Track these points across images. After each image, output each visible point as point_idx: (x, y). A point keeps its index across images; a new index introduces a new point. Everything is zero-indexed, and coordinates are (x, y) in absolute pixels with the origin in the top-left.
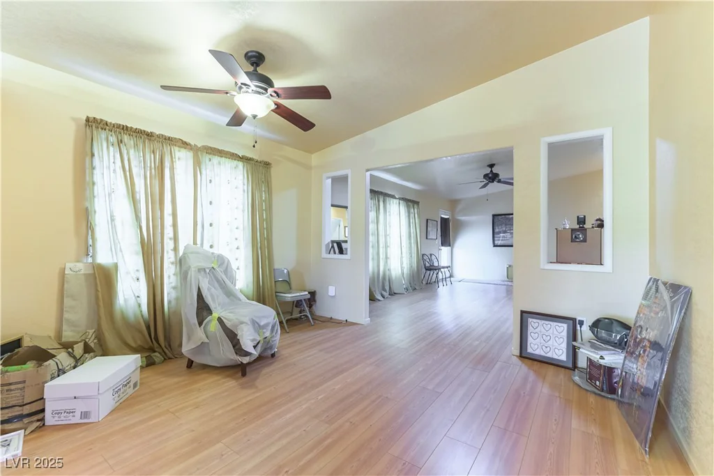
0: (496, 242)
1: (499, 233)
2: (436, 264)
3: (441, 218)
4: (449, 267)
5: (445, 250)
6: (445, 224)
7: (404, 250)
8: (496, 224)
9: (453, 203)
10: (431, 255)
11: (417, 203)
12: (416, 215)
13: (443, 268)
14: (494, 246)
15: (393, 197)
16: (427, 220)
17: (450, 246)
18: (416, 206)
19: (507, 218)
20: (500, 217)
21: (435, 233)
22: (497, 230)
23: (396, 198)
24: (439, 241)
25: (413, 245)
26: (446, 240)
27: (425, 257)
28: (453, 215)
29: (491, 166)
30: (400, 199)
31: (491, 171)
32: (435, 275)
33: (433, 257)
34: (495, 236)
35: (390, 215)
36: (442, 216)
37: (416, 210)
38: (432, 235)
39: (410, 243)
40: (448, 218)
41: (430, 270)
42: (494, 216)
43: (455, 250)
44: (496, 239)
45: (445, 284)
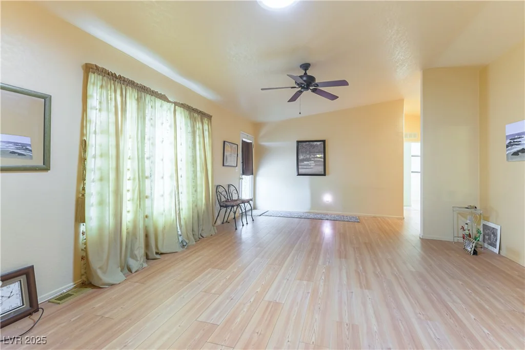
0: (300, 171)
1: (303, 160)
2: (235, 197)
3: (243, 141)
4: (251, 200)
5: (247, 179)
6: (247, 148)
7: (183, 182)
8: (300, 151)
9: (257, 127)
10: (229, 186)
11: (209, 117)
12: (206, 133)
13: (244, 202)
14: (299, 175)
15: (163, 98)
16: (224, 142)
17: (253, 174)
18: (206, 121)
19: (312, 146)
20: (304, 144)
21: (234, 159)
22: (301, 157)
23: (169, 102)
24: (239, 168)
25: (199, 174)
26: (248, 168)
27: (220, 190)
28: (256, 139)
29: (306, 66)
30: (176, 104)
31: (305, 74)
32: (232, 213)
33: (232, 188)
34: (299, 163)
35: (153, 125)
36: (244, 140)
37: (206, 127)
38: (231, 161)
39: (195, 172)
40: (250, 143)
41: (226, 207)
42: (298, 142)
43: (259, 179)
44: (300, 167)
45: (245, 223)
